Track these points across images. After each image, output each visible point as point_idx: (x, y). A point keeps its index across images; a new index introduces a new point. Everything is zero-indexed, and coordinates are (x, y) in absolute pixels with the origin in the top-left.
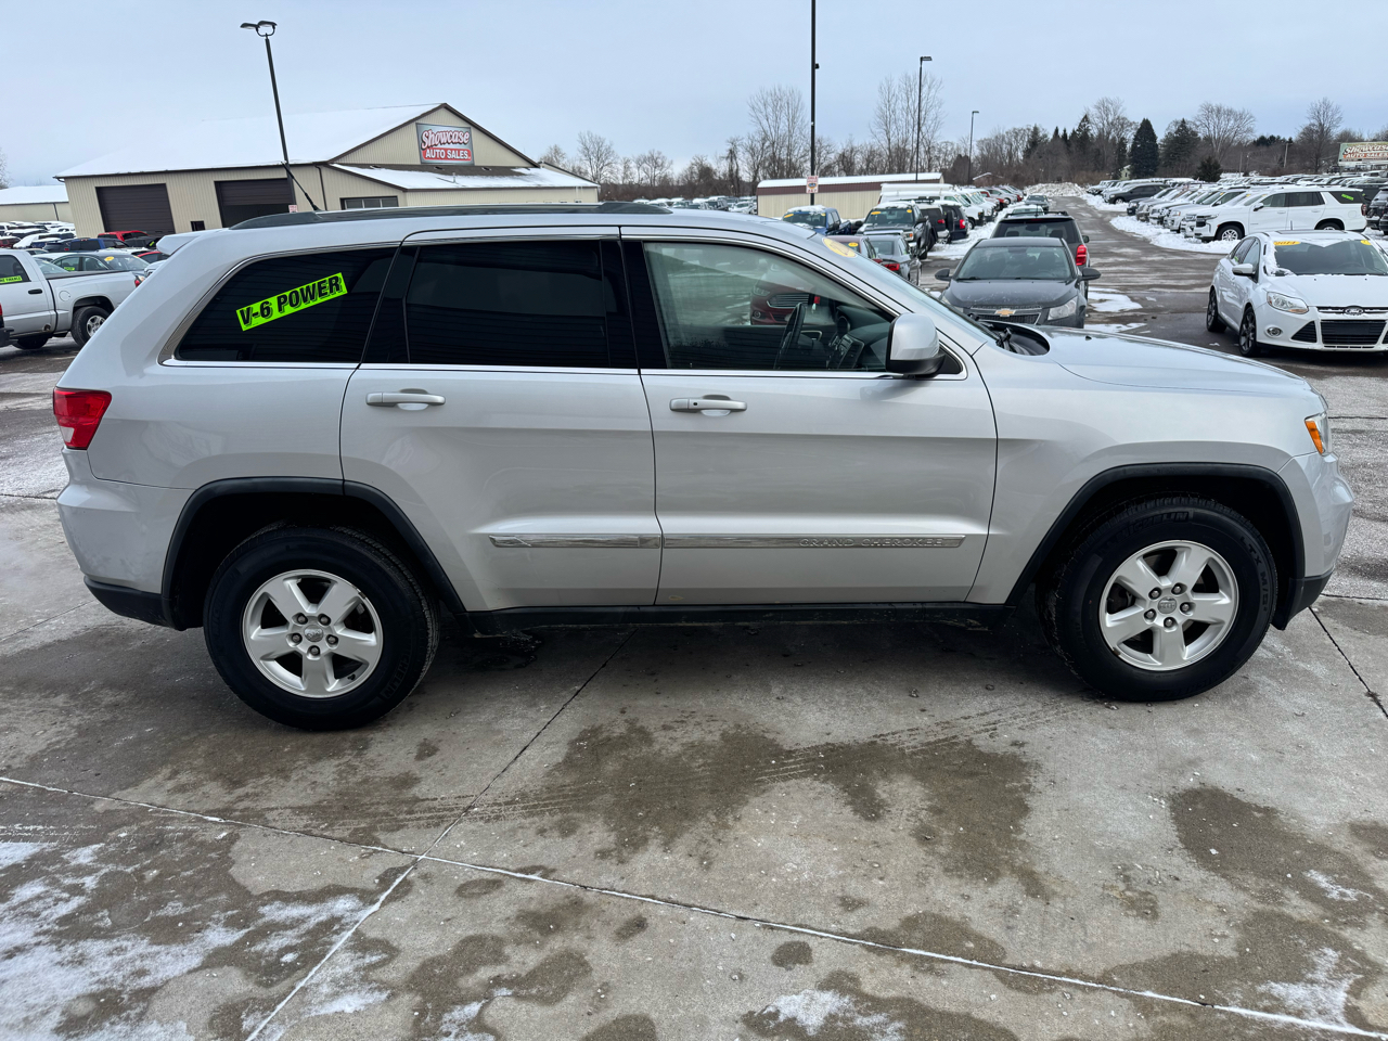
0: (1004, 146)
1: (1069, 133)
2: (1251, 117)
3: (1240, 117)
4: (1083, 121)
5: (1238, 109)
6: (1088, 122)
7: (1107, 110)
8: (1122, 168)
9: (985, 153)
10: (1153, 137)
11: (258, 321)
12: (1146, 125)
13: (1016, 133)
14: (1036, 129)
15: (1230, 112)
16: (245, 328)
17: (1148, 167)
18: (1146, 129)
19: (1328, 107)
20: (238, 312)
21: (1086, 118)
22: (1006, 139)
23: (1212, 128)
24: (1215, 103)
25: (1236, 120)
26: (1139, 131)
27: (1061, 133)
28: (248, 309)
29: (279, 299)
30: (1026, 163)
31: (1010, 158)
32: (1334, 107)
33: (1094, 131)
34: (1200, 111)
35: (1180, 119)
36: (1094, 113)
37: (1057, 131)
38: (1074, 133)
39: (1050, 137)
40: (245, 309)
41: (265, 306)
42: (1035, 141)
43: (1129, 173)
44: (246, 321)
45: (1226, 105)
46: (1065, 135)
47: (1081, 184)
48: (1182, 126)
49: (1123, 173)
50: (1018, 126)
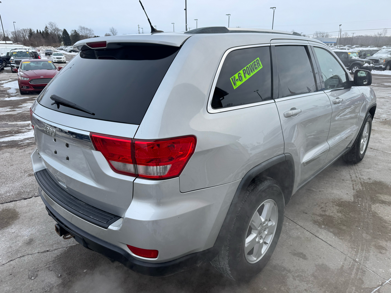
0: (21, 34)
1: (42, 32)
2: (93, 30)
3: (90, 30)
4: (46, 28)
5: (89, 28)
6: (47, 28)
7: (52, 25)
8: (61, 42)
9: (14, 36)
10: (68, 34)
11: (239, 83)
12: (65, 31)
13: (24, 30)
14: (30, 29)
15: (87, 29)
16: (235, 87)
17: (68, 43)
18: (65, 32)
19: (113, 29)
20: (231, 79)
21: (46, 27)
22: (21, 32)
23: (83, 33)
24: (83, 26)
25: (89, 31)
26: (63, 32)
27: (39, 31)
28: (234, 77)
29: (243, 70)
30: (30, 40)
31: (24, 38)
32: (115, 29)
33: (49, 31)
34: (79, 28)
35: (74, 29)
36: (48, 26)
37: (37, 31)
38: (43, 32)
39: (36, 32)
40: (233, 77)
41: (240, 75)
42: (31, 34)
43: (63, 44)
44: (235, 84)
45: (86, 27)
46: (40, 32)
47: (54, 47)
48: (75, 32)
49: (62, 44)
50: (25, 28)
